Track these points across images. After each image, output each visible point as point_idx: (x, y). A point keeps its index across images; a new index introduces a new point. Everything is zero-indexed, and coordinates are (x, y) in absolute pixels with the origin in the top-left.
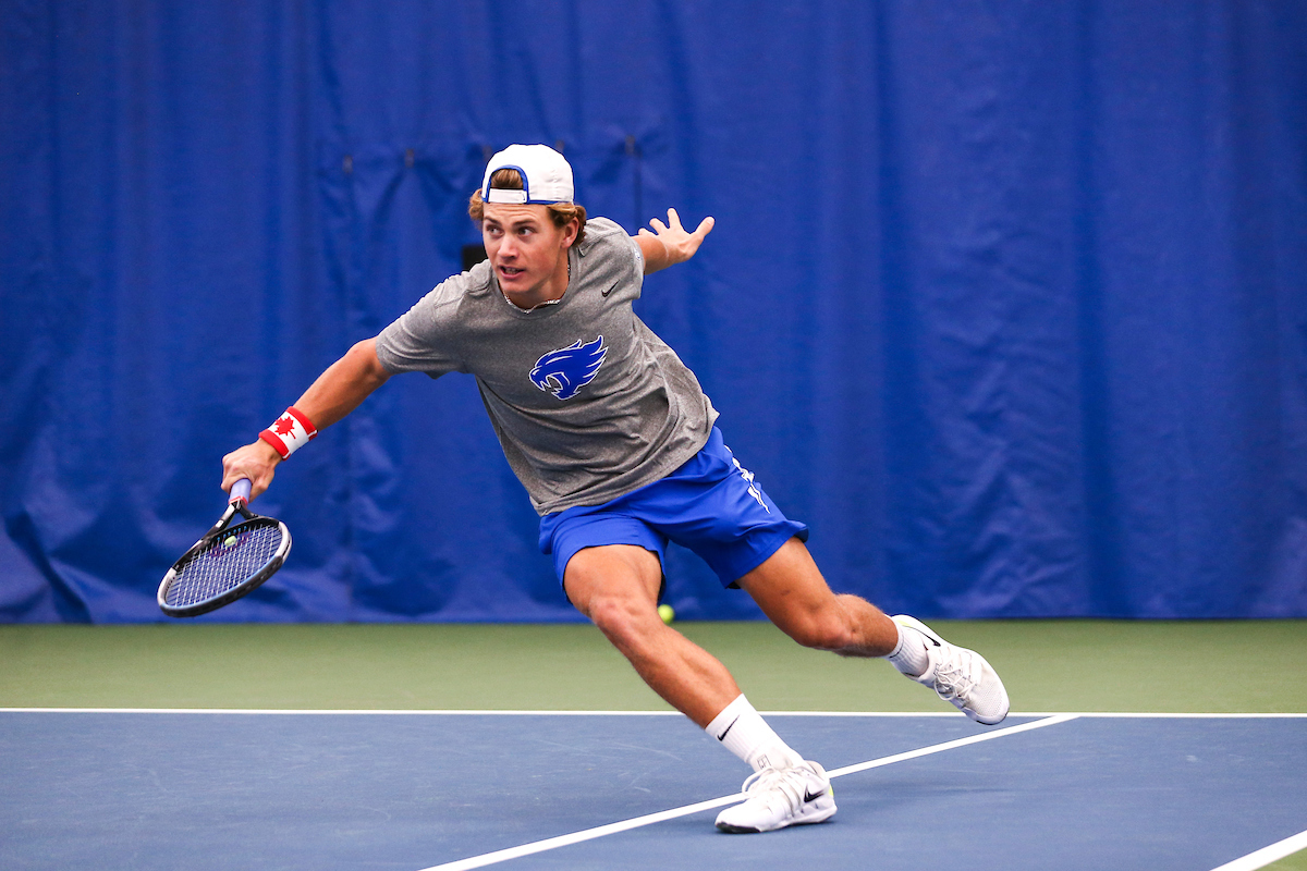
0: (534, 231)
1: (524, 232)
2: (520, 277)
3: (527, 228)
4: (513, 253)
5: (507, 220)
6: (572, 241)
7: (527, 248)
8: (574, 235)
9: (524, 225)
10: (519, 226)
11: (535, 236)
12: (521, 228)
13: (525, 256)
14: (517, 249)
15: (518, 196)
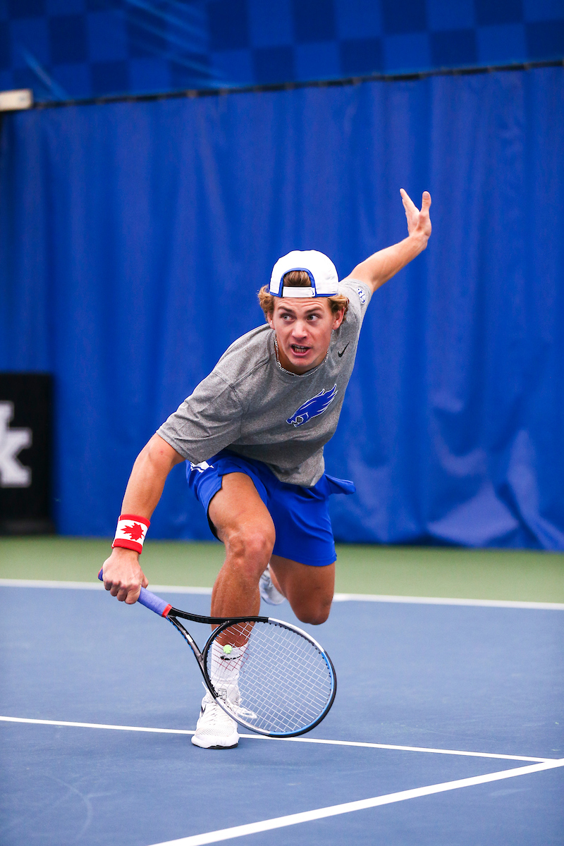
0: (319, 316)
1: (312, 318)
2: (308, 354)
3: (315, 315)
4: (305, 334)
5: (300, 310)
6: (339, 324)
7: (314, 331)
8: (341, 318)
9: (313, 312)
10: (309, 314)
11: (320, 321)
12: (310, 316)
13: (313, 336)
14: (308, 331)
15: (307, 292)
